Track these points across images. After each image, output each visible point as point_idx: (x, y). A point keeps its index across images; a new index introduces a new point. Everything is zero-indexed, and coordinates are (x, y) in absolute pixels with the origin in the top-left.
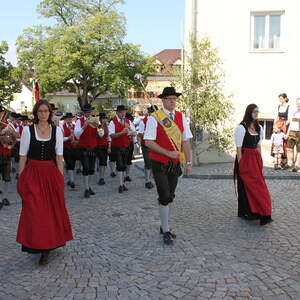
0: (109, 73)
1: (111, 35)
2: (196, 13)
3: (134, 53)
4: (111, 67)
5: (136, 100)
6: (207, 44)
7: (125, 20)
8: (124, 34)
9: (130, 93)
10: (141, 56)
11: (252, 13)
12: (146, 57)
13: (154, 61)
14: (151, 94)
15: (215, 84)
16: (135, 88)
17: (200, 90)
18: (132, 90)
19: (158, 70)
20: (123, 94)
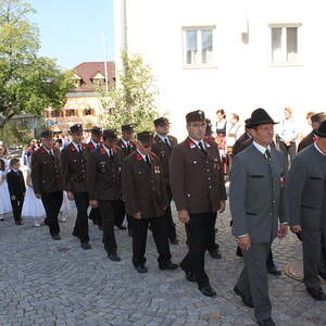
0: (22, 90)
1: (23, 49)
2: (126, 28)
3: (50, 68)
4: (25, 83)
5: (54, 119)
6: (139, 61)
7: (38, 31)
8: (38, 46)
9: (47, 112)
10: (58, 71)
11: (183, 28)
12: (63, 71)
13: (72, 75)
14: (72, 112)
15: (150, 102)
16: (53, 106)
17: (134, 109)
18: (50, 109)
19: (77, 85)
20: (39, 114)
